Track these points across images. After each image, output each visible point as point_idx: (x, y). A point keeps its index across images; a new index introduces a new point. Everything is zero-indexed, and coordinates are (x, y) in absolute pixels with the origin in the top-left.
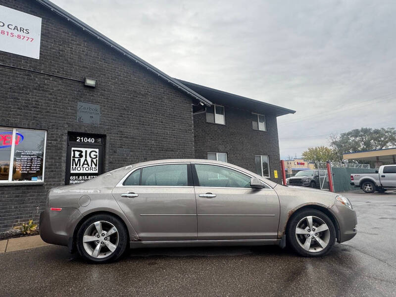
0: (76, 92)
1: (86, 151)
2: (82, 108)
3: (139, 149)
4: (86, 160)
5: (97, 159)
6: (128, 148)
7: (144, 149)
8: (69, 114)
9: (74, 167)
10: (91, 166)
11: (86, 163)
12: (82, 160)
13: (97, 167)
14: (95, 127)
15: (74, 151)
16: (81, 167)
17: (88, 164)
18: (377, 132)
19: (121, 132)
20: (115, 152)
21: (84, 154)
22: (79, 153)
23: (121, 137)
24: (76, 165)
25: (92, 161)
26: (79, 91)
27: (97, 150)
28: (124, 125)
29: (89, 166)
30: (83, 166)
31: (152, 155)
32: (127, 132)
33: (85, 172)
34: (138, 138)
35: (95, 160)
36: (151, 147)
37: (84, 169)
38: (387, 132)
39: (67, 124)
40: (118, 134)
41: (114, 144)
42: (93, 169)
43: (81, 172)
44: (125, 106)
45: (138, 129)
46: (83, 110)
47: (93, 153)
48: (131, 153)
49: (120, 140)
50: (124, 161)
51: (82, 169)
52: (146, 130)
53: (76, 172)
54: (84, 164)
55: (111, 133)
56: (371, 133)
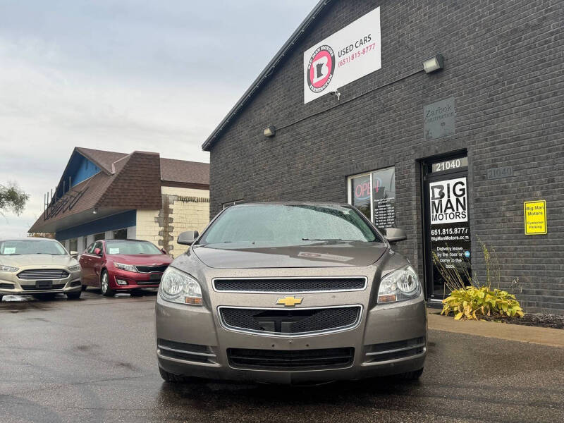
0: (420, 92)
1: (448, 185)
2: (430, 113)
4: (449, 201)
5: (465, 195)
6: (509, 164)
8: (415, 132)
9: (434, 215)
10: (457, 210)
11: (449, 206)
12: (445, 200)
13: (466, 211)
14: (449, 140)
15: (433, 188)
16: (443, 213)
17: (452, 207)
19: (493, 133)
20: (484, 178)
21: (445, 191)
22: (439, 190)
23: (493, 144)
24: (437, 212)
25: (458, 201)
26: (424, 87)
27: (464, 180)
28: (497, 116)
29: (453, 211)
30: (445, 211)
32: (504, 130)
33: (449, 221)
35: (461, 199)
37: (448, 215)
39: (414, 148)
40: (486, 140)
41: (481, 163)
42: (461, 216)
43: (444, 221)
44: (495, 75)
45: (527, 114)
46: (432, 117)
47: (459, 187)
48: (516, 174)
50: (502, 193)
51: (445, 216)
53: (438, 222)
54: (447, 208)
55: (474, 143)
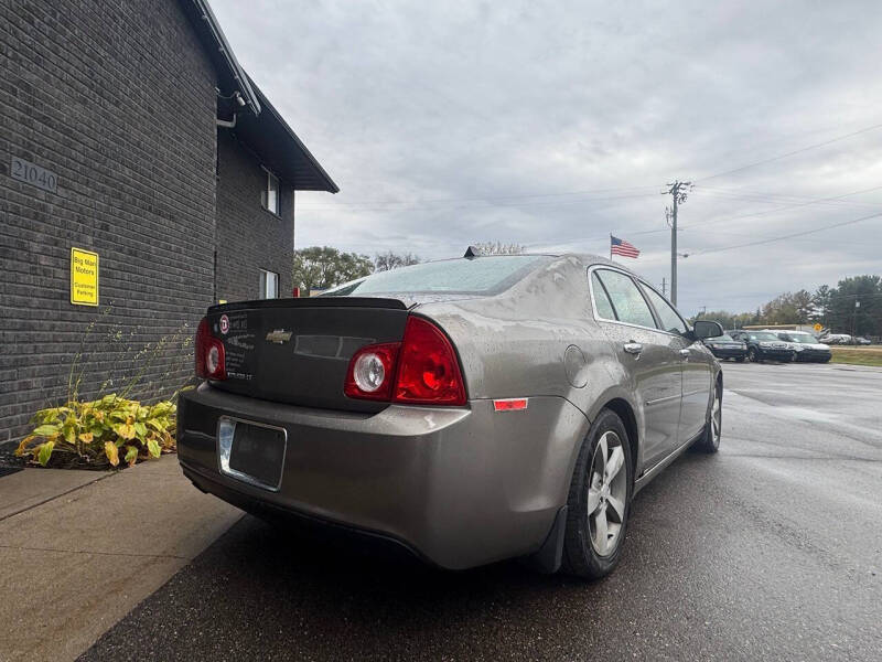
3: (87, 184)
6: (52, 168)
7: (104, 191)
18: (345, 258)
20: (3, 170)
23: (28, 111)
28: (37, 62)
31: (121, 215)
34: (86, 139)
36: (122, 189)
38: (359, 261)
45: (84, 102)
48: (61, 192)
49: (23, 121)
50: (36, 217)
52: (106, 116)
56: (337, 258)
